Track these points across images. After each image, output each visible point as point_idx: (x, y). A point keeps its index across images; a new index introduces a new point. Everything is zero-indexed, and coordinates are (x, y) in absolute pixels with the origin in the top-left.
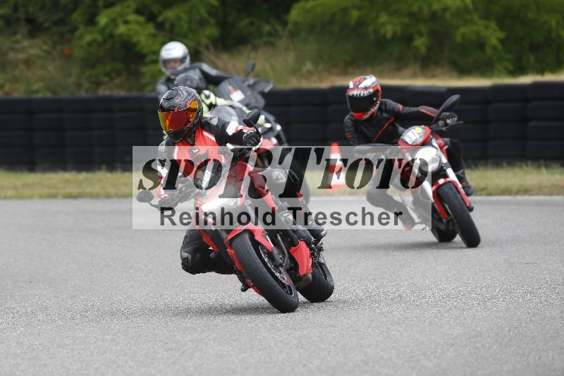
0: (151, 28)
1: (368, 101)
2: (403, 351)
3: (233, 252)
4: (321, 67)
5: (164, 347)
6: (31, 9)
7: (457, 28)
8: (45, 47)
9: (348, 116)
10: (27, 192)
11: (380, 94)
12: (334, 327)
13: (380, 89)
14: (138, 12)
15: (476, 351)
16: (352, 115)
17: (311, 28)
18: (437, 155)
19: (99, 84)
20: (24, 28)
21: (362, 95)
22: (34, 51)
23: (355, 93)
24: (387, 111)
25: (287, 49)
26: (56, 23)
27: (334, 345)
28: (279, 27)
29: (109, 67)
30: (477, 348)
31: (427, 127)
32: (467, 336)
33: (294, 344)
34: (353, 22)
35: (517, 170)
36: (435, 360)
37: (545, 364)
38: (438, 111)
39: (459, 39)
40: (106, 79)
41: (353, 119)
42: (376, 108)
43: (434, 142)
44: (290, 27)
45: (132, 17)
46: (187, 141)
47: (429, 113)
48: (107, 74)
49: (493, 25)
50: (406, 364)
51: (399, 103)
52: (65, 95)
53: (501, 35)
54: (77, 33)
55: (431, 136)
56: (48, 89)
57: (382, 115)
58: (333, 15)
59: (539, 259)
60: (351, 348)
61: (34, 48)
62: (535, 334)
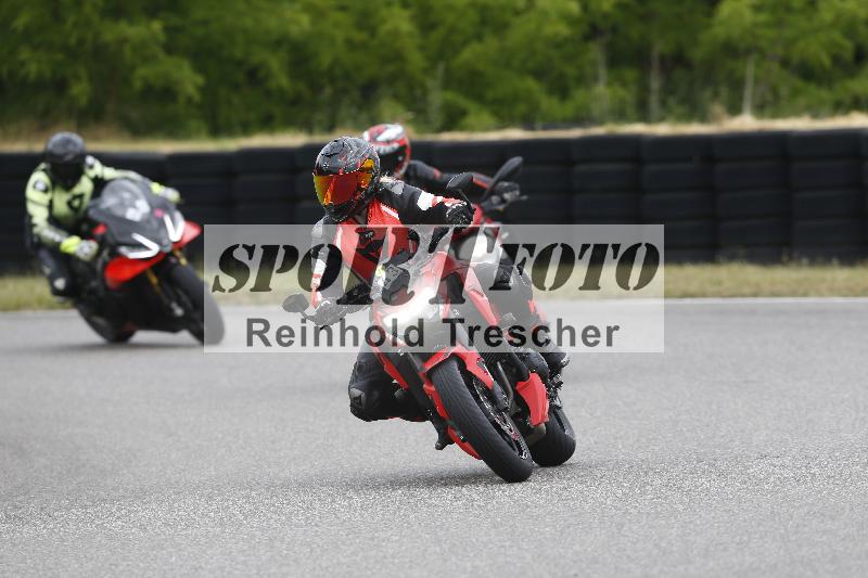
3: (432, 387)
11: (408, 153)
13: (408, 145)
21: (381, 152)
38: (493, 181)
42: (402, 171)
46: (354, 219)
51: (434, 167)
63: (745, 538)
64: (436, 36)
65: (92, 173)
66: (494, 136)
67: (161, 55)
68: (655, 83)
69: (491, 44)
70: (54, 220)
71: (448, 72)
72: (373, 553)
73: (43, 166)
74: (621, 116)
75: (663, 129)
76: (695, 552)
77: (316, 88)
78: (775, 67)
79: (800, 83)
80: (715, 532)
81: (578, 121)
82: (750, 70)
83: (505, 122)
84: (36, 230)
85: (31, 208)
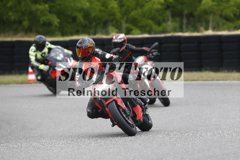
1: (121, 44)
3: (108, 109)
11: (126, 42)
13: (126, 39)
21: (118, 42)
23: (116, 41)
24: (129, 49)
31: (145, 57)
42: (124, 47)
46: (88, 61)
47: (146, 50)
51: (134, 46)
55: (147, 60)
57: (127, 51)
63: (210, 148)
64: (124, 8)
65: (48, 47)
66: (140, 36)
67: (48, 14)
68: (185, 21)
69: (139, 11)
70: (37, 60)
71: (127, 18)
72: (106, 152)
73: (34, 45)
74: (175, 30)
75: (187, 34)
76: (196, 152)
77: (91, 23)
78: (218, 17)
79: (225, 21)
80: (201, 146)
81: (163, 32)
82: (211, 18)
83: (143, 32)
84: (32, 63)
85: (31, 57)
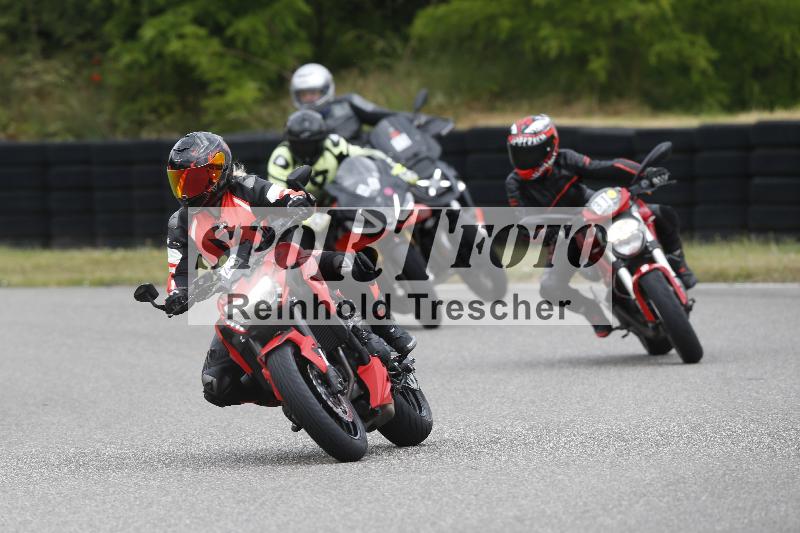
0: (215, 45)
1: (539, 151)
2: (573, 503)
3: (270, 374)
4: (457, 100)
5: (234, 498)
6: (46, 17)
7: (651, 44)
8: (65, 72)
9: (511, 175)
10: (40, 277)
11: (557, 142)
12: (476, 469)
13: (556, 134)
14: (199, 21)
15: (677, 503)
16: (516, 173)
17: (444, 45)
18: (638, 230)
19: (141, 124)
20: (35, 45)
21: (529, 143)
22: (49, 78)
23: (520, 140)
24: (567, 166)
25: (409, 75)
26: (83, 38)
27: (476, 495)
28: (397, 44)
29: (156, 100)
30: (678, 500)
31: (624, 190)
32: (664, 483)
33: (419, 494)
34: (503, 36)
35: (736, 247)
36: (619, 517)
37: (775, 522)
38: (641, 166)
39: (653, 60)
40: (152, 117)
41: (518, 178)
42: (551, 162)
43: (635, 211)
44: (413, 43)
45: (190, 29)
47: (628, 169)
48: (154, 110)
49: (701, 40)
50: (578, 522)
51: (584, 154)
52: (93, 139)
53: (714, 55)
54: (112, 52)
55: (631, 203)
56: (69, 130)
57: (560, 172)
58: (475, 26)
59: (766, 373)
60: (500, 499)
61: (50, 72)
62: (762, 479)
73: (284, 143)
